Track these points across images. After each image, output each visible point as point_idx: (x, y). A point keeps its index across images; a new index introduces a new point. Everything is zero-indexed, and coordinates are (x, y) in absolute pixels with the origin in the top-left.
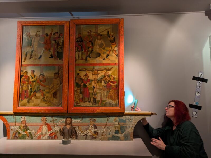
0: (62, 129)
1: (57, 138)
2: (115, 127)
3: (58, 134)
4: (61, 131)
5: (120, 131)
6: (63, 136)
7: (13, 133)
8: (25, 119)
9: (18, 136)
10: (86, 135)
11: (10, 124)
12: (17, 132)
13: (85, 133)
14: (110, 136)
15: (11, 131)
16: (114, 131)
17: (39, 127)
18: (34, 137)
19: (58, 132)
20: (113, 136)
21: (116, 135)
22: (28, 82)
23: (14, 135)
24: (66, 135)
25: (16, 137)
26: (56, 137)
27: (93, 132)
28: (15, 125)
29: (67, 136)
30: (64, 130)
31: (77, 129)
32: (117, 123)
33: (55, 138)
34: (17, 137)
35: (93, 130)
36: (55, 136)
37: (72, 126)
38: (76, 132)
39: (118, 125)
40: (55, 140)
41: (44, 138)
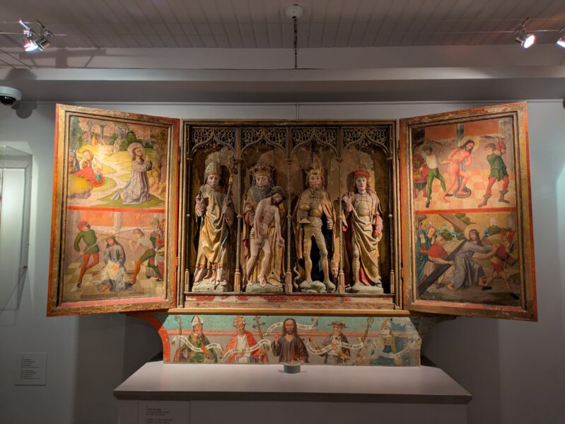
0: (276, 343)
1: (268, 360)
2: (385, 340)
3: (270, 353)
4: (275, 347)
5: (394, 348)
6: (278, 357)
7: (176, 350)
8: (200, 322)
9: (186, 356)
10: (326, 355)
11: (169, 332)
12: (184, 349)
13: (324, 350)
14: (375, 357)
15: (171, 346)
16: (383, 348)
17: (229, 337)
18: (221, 358)
19: (268, 348)
20: (381, 357)
21: (386, 355)
23: (178, 355)
24: (285, 354)
25: (184, 357)
26: (265, 359)
27: (339, 350)
28: (181, 334)
29: (287, 356)
30: (281, 345)
31: (307, 344)
32: (387, 332)
33: (262, 360)
34: (186, 359)
35: (340, 344)
36: (263, 357)
37: (297, 336)
38: (305, 348)
39: (389, 336)
40: (263, 363)
41: (241, 360)
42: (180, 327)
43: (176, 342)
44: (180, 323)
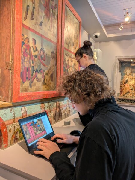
7: (12, 135)
10: (66, 114)
11: (6, 123)
15: (9, 133)
19: (52, 117)
22: (30, 55)
27: (68, 111)
29: (57, 119)
30: (55, 114)
34: (18, 139)
37: (60, 108)
38: (61, 113)
42: (14, 117)
43: (12, 129)
44: (14, 114)
